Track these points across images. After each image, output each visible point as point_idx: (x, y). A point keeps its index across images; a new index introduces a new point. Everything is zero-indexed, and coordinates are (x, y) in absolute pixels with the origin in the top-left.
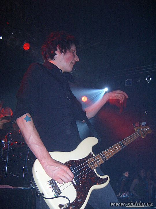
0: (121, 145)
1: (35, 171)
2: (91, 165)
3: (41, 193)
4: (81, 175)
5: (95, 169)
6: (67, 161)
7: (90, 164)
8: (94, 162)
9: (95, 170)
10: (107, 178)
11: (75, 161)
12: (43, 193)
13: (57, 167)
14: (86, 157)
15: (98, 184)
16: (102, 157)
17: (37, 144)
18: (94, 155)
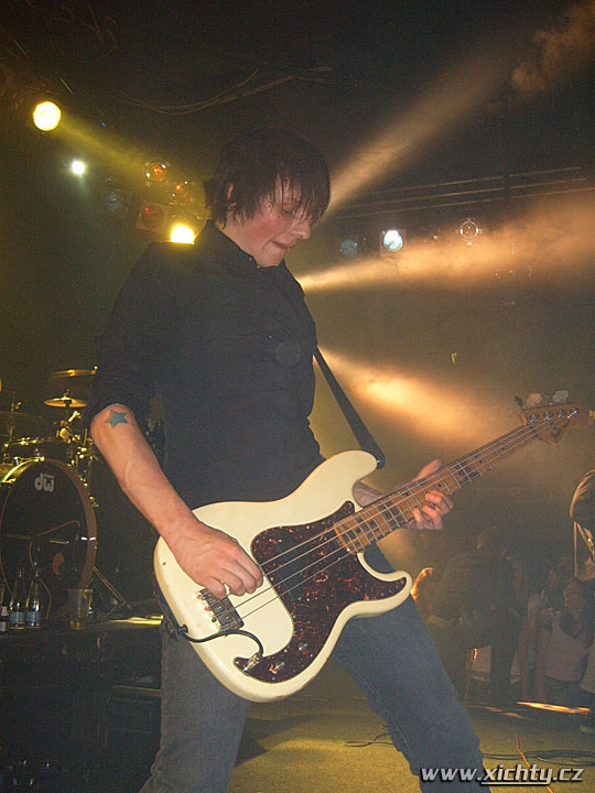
0: (461, 473)
1: (161, 562)
2: (347, 540)
3: (181, 625)
4: (310, 572)
5: (359, 551)
6: (265, 529)
7: (344, 536)
8: (358, 531)
9: (360, 556)
10: (405, 579)
11: (292, 527)
12: (185, 626)
13: (208, 546)
14: (332, 515)
15: (371, 599)
16: (387, 515)
17: (146, 484)
18: (358, 509)
